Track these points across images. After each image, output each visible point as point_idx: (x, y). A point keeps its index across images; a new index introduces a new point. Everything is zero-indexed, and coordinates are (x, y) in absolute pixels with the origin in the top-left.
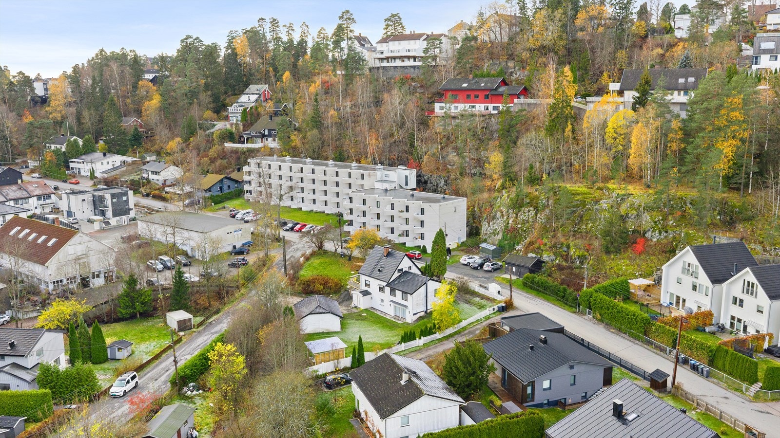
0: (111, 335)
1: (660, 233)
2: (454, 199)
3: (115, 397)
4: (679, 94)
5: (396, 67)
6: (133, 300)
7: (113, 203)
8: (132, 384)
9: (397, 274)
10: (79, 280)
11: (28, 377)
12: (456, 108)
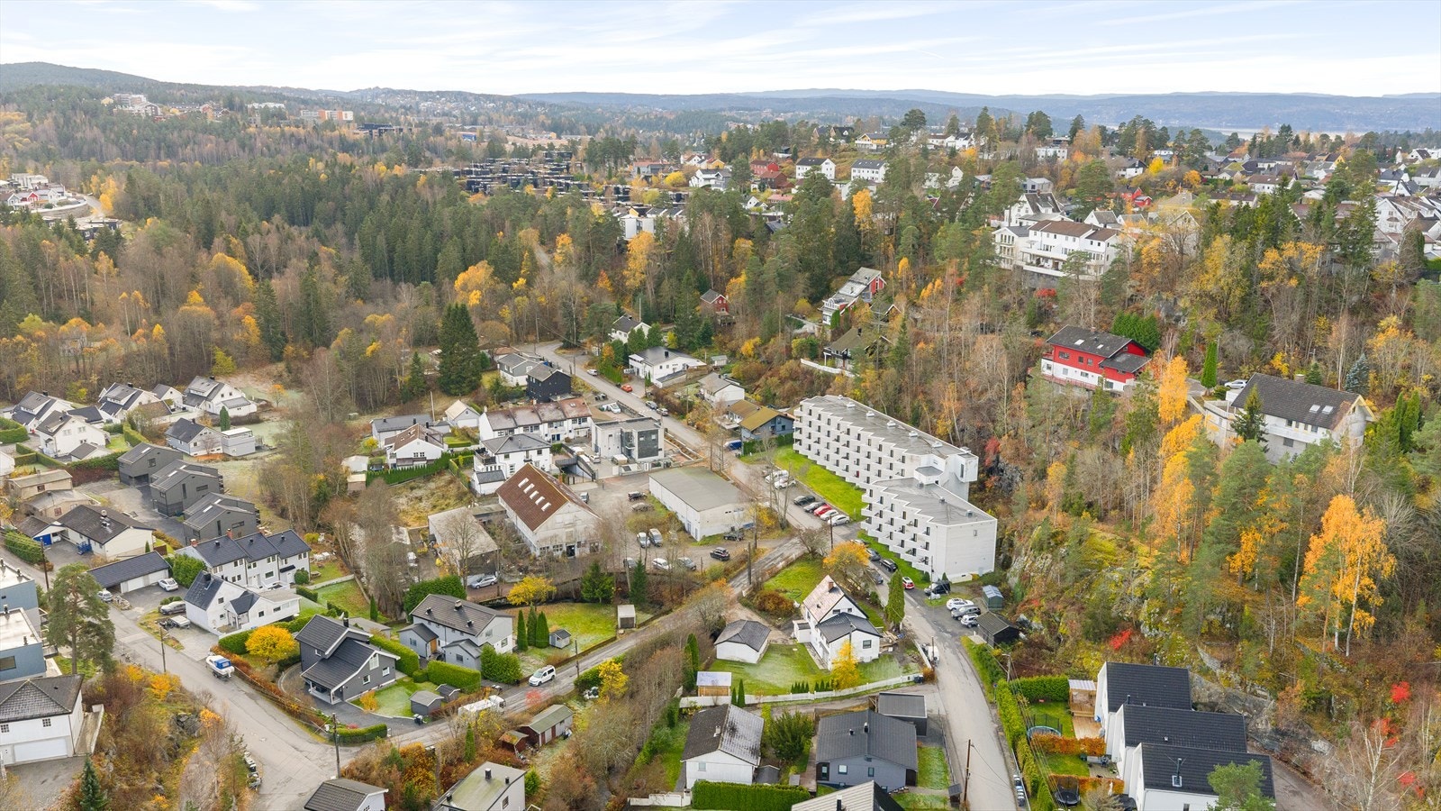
0: (556, 618)
1: (1151, 630)
2: (984, 518)
3: (531, 685)
4: (1306, 429)
5: (1042, 274)
6: (594, 586)
7: (639, 442)
8: (549, 676)
9: (831, 615)
10: (565, 549)
11: (475, 654)
12: (1065, 371)
